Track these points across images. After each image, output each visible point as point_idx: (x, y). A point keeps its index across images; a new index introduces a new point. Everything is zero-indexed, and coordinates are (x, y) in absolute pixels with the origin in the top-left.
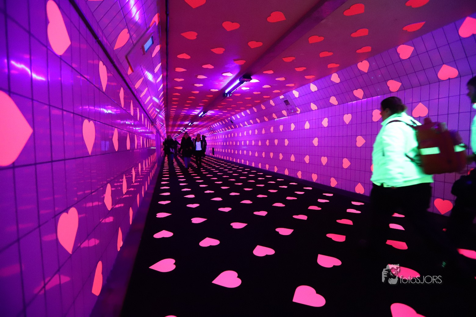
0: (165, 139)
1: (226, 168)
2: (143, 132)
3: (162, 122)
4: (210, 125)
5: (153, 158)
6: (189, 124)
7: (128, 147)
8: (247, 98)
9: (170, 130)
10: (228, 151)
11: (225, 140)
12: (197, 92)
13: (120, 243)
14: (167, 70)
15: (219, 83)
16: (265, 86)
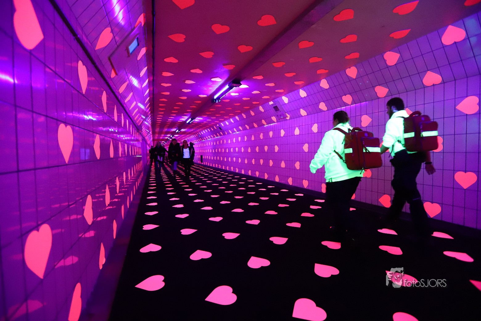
0: (152, 146)
1: (215, 176)
2: (128, 140)
3: (148, 129)
4: (198, 132)
5: (139, 166)
6: (177, 132)
7: (112, 155)
8: (236, 104)
9: (156, 138)
10: (217, 158)
11: (214, 147)
12: (185, 98)
13: (102, 260)
14: (153, 75)
15: (208, 89)
16: (255, 92)
